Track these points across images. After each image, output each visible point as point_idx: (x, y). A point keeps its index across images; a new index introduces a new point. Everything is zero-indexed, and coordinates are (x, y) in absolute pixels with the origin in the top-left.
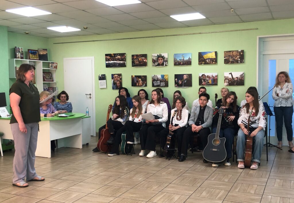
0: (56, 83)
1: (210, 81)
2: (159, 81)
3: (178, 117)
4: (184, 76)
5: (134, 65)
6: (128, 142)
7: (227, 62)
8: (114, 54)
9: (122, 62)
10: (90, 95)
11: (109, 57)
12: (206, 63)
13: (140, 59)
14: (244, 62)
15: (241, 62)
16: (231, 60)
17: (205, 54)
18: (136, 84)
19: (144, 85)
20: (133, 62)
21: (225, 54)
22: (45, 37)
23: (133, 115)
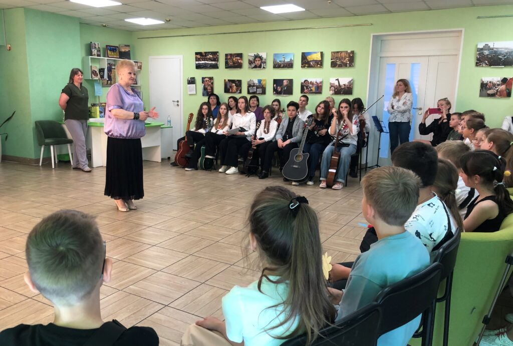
0: (140, 87)
1: (313, 89)
2: (255, 88)
3: (266, 130)
4: (284, 81)
5: (228, 66)
6: (207, 156)
7: (333, 65)
8: (205, 53)
9: (213, 62)
10: (178, 102)
11: (200, 56)
12: (310, 66)
13: (234, 59)
14: (353, 66)
15: (350, 66)
16: (338, 63)
17: (310, 55)
18: (229, 90)
19: (239, 91)
20: (226, 63)
21: (332, 55)
22: (128, 31)
23: (217, 125)
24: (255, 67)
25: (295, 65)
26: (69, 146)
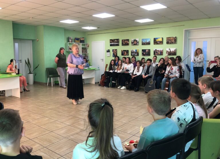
0: (88, 54)
1: (159, 53)
2: (134, 53)
3: (138, 70)
4: (147, 50)
5: (123, 45)
6: (113, 82)
7: (168, 43)
8: (114, 40)
9: (117, 43)
10: (103, 59)
11: (112, 41)
12: (157, 44)
14: (176, 43)
15: (175, 43)
16: (170, 42)
17: (157, 39)
18: (124, 54)
19: (127, 55)
20: (122, 43)
21: (167, 39)
22: (84, 32)
23: (117, 69)
24: (134, 45)
25: (151, 43)
26: (59, 78)
